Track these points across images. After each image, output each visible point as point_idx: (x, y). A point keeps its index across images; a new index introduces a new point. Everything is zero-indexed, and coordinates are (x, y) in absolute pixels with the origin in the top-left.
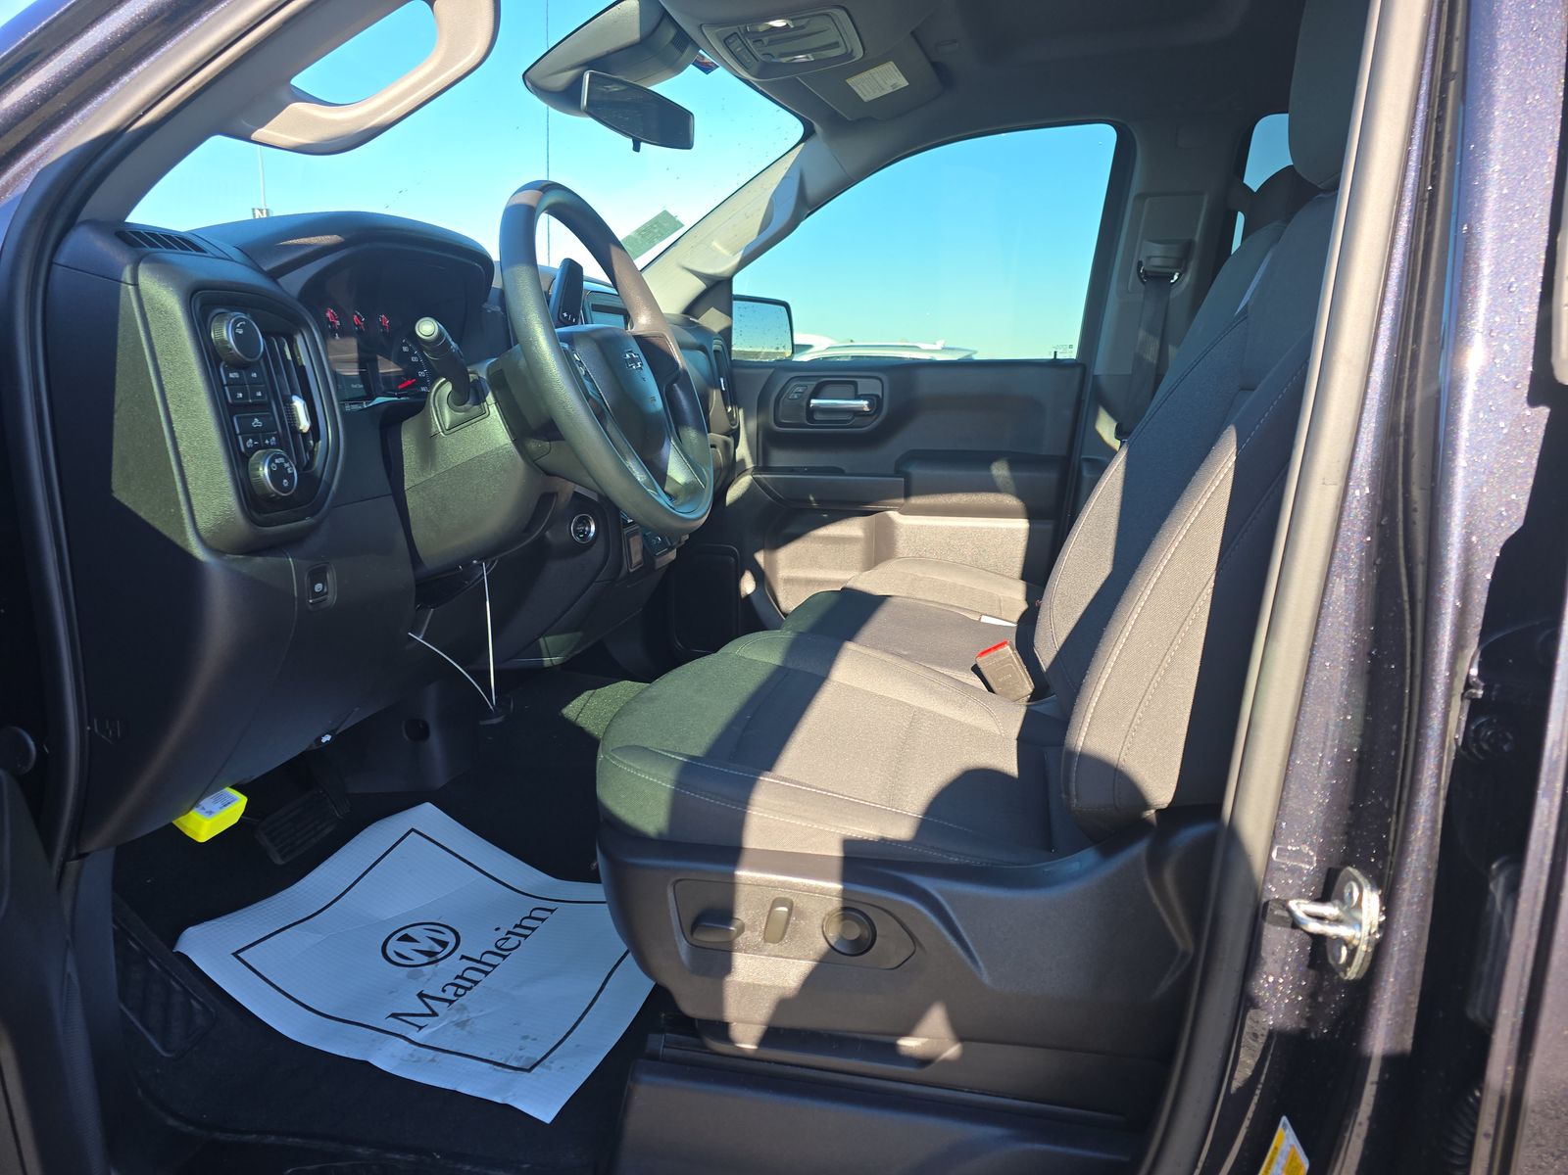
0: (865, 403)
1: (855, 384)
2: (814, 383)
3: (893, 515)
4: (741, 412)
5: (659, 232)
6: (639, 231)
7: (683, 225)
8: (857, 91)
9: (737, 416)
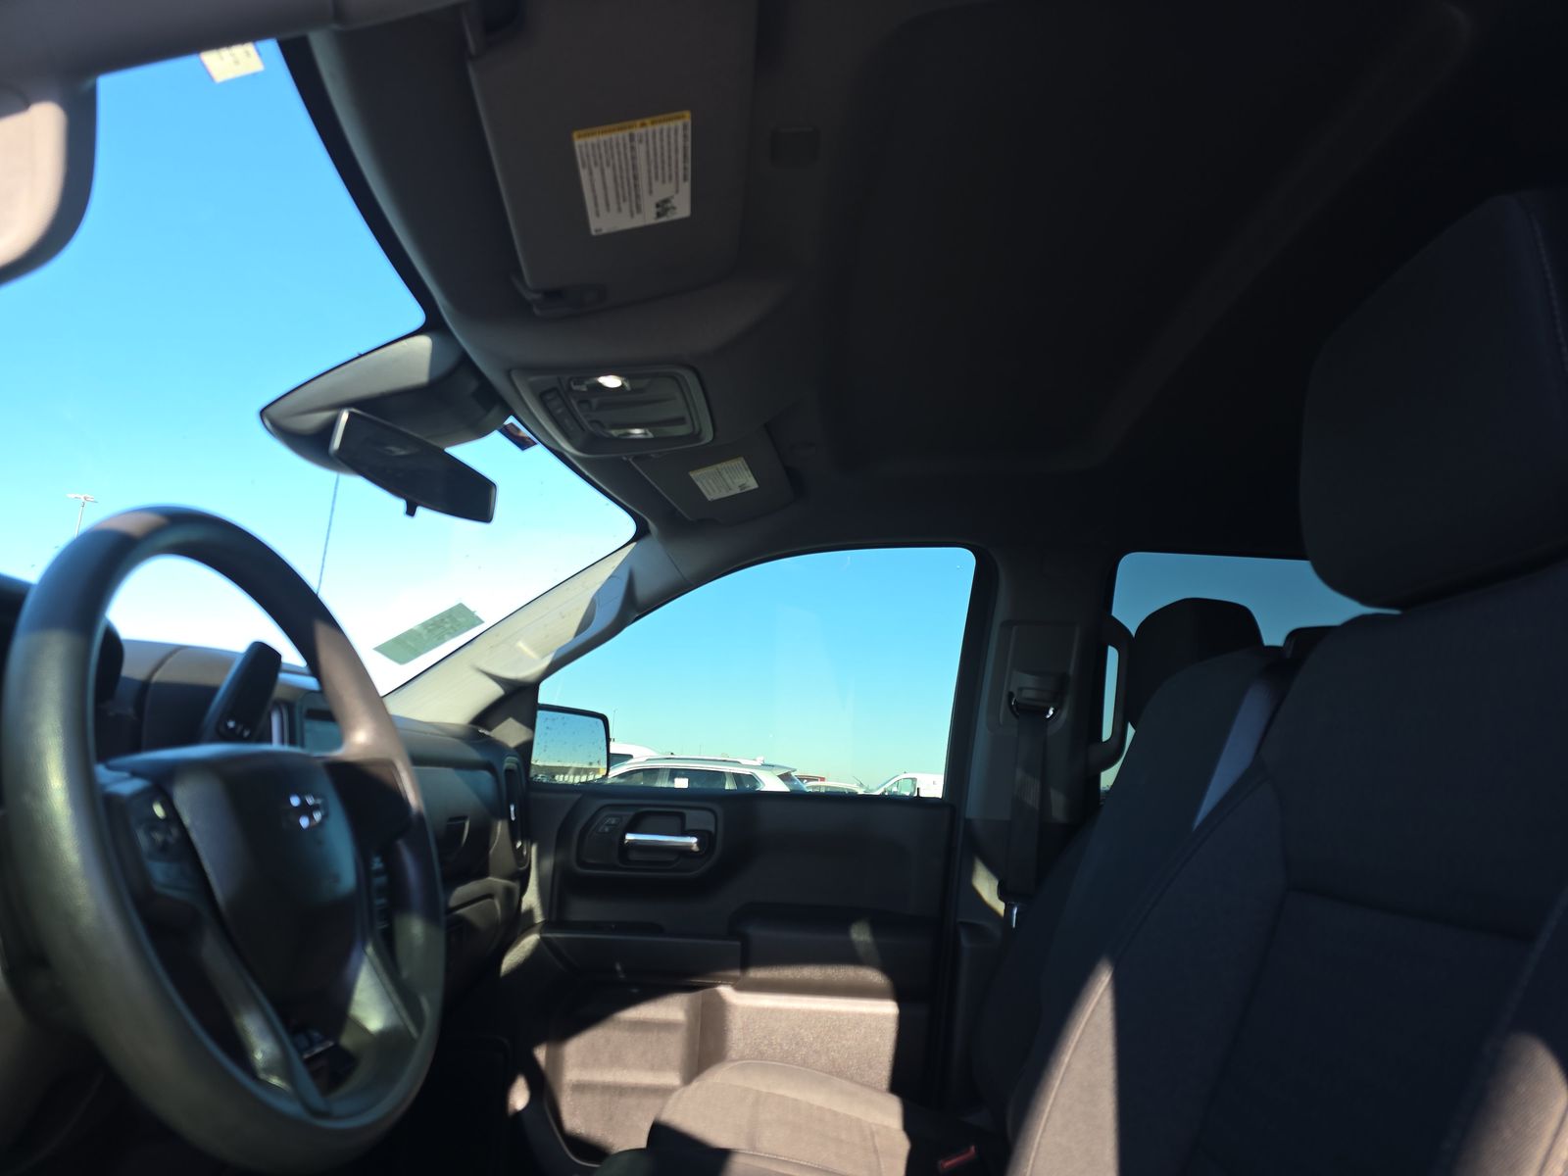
0: (693, 840)
1: (682, 816)
2: (631, 813)
3: (726, 991)
4: (534, 849)
5: (452, 627)
6: (425, 625)
7: (482, 622)
8: (700, 486)
9: (529, 852)
